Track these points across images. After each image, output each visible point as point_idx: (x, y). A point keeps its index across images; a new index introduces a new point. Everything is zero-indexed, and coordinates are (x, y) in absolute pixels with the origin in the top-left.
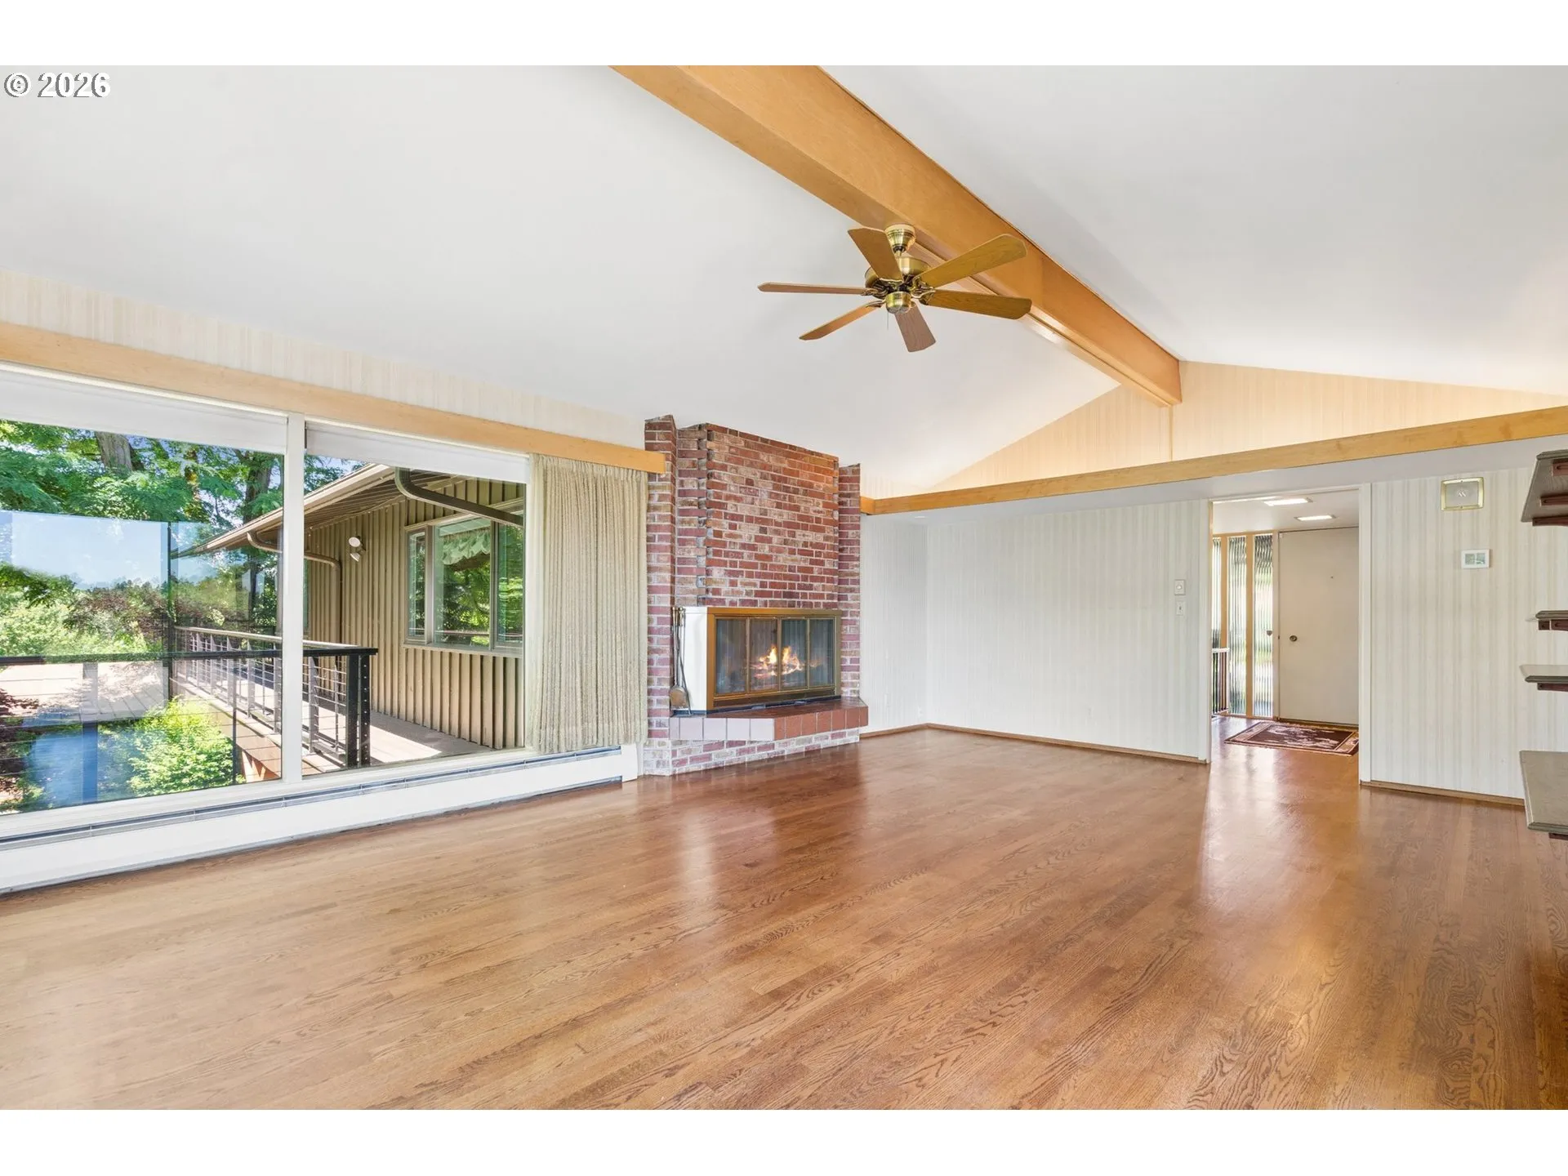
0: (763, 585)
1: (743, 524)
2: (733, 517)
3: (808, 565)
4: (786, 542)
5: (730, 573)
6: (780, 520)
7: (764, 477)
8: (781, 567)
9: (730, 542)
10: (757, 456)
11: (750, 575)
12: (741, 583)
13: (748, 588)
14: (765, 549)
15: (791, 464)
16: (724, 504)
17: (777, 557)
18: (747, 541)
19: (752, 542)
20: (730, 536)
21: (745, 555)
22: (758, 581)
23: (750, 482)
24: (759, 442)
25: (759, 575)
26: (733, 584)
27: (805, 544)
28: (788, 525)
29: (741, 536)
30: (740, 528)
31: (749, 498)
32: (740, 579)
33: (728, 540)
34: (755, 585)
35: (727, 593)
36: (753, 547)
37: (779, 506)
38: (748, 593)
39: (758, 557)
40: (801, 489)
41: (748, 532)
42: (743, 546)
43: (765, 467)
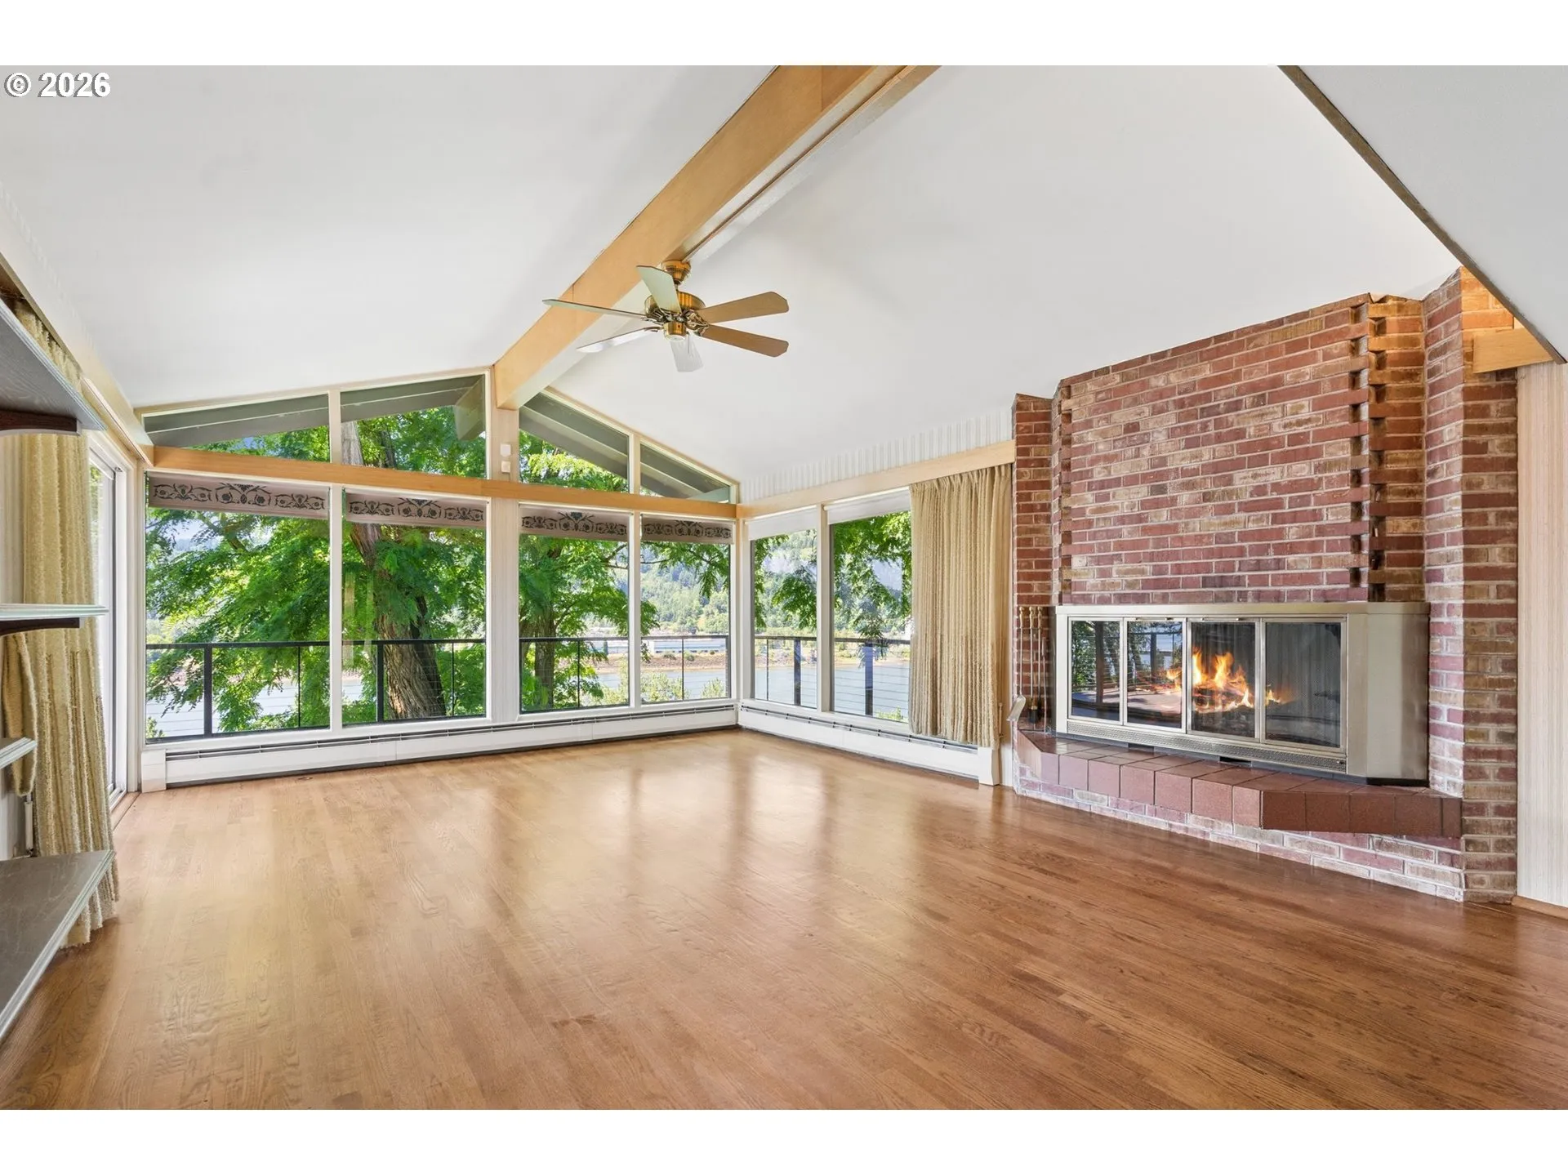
0: (1159, 570)
1: (1120, 490)
2: (1103, 485)
3: (1267, 525)
4: (1207, 497)
5: (1098, 560)
6: (1194, 465)
7: (1157, 411)
8: (1199, 539)
9: (1098, 519)
10: (1144, 385)
11: (1136, 559)
12: (1118, 572)
13: (1130, 578)
14: (1163, 516)
15: (1216, 367)
16: (1088, 471)
17: (1187, 524)
18: (1127, 512)
19: (1136, 511)
20: (1099, 510)
21: (1125, 532)
22: (1148, 567)
23: (1132, 428)
24: (1149, 363)
25: (1151, 557)
26: (1104, 574)
27: (1260, 490)
28: (1215, 467)
29: (1116, 508)
30: (1114, 497)
31: (1131, 451)
32: (1116, 567)
33: (1095, 517)
34: (1143, 572)
35: (1094, 586)
36: (1140, 519)
37: (1190, 444)
38: (1130, 585)
39: (1145, 530)
40: (1247, 399)
41: (1125, 500)
42: (1122, 520)
43: (1161, 394)
